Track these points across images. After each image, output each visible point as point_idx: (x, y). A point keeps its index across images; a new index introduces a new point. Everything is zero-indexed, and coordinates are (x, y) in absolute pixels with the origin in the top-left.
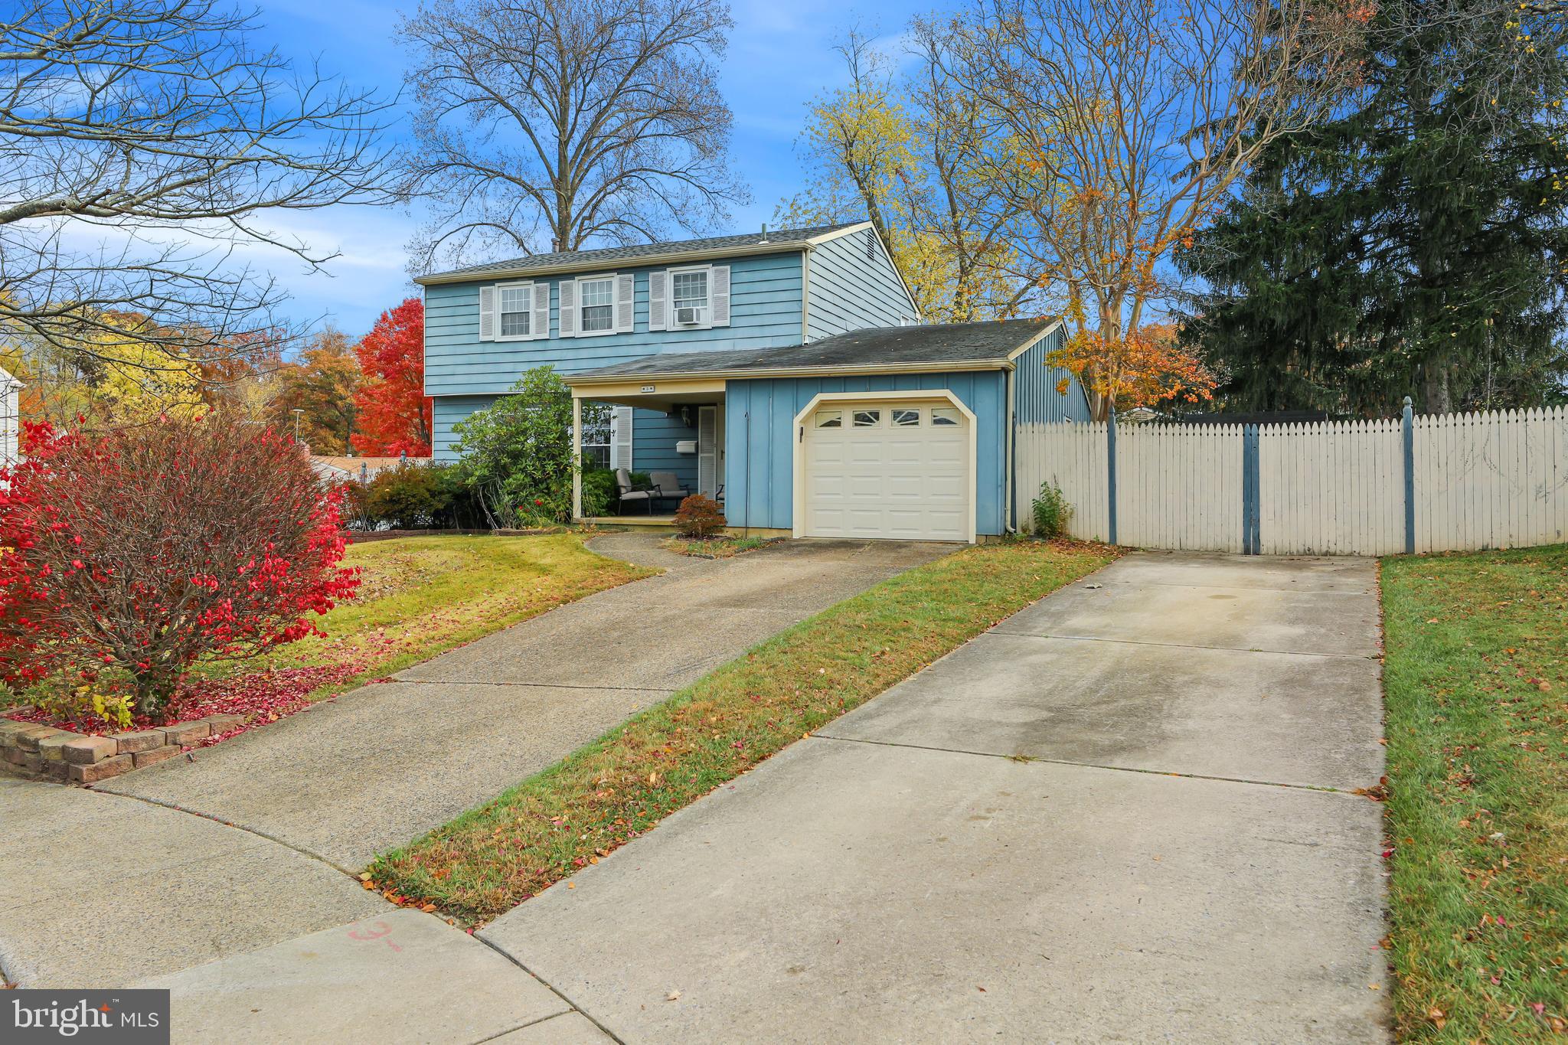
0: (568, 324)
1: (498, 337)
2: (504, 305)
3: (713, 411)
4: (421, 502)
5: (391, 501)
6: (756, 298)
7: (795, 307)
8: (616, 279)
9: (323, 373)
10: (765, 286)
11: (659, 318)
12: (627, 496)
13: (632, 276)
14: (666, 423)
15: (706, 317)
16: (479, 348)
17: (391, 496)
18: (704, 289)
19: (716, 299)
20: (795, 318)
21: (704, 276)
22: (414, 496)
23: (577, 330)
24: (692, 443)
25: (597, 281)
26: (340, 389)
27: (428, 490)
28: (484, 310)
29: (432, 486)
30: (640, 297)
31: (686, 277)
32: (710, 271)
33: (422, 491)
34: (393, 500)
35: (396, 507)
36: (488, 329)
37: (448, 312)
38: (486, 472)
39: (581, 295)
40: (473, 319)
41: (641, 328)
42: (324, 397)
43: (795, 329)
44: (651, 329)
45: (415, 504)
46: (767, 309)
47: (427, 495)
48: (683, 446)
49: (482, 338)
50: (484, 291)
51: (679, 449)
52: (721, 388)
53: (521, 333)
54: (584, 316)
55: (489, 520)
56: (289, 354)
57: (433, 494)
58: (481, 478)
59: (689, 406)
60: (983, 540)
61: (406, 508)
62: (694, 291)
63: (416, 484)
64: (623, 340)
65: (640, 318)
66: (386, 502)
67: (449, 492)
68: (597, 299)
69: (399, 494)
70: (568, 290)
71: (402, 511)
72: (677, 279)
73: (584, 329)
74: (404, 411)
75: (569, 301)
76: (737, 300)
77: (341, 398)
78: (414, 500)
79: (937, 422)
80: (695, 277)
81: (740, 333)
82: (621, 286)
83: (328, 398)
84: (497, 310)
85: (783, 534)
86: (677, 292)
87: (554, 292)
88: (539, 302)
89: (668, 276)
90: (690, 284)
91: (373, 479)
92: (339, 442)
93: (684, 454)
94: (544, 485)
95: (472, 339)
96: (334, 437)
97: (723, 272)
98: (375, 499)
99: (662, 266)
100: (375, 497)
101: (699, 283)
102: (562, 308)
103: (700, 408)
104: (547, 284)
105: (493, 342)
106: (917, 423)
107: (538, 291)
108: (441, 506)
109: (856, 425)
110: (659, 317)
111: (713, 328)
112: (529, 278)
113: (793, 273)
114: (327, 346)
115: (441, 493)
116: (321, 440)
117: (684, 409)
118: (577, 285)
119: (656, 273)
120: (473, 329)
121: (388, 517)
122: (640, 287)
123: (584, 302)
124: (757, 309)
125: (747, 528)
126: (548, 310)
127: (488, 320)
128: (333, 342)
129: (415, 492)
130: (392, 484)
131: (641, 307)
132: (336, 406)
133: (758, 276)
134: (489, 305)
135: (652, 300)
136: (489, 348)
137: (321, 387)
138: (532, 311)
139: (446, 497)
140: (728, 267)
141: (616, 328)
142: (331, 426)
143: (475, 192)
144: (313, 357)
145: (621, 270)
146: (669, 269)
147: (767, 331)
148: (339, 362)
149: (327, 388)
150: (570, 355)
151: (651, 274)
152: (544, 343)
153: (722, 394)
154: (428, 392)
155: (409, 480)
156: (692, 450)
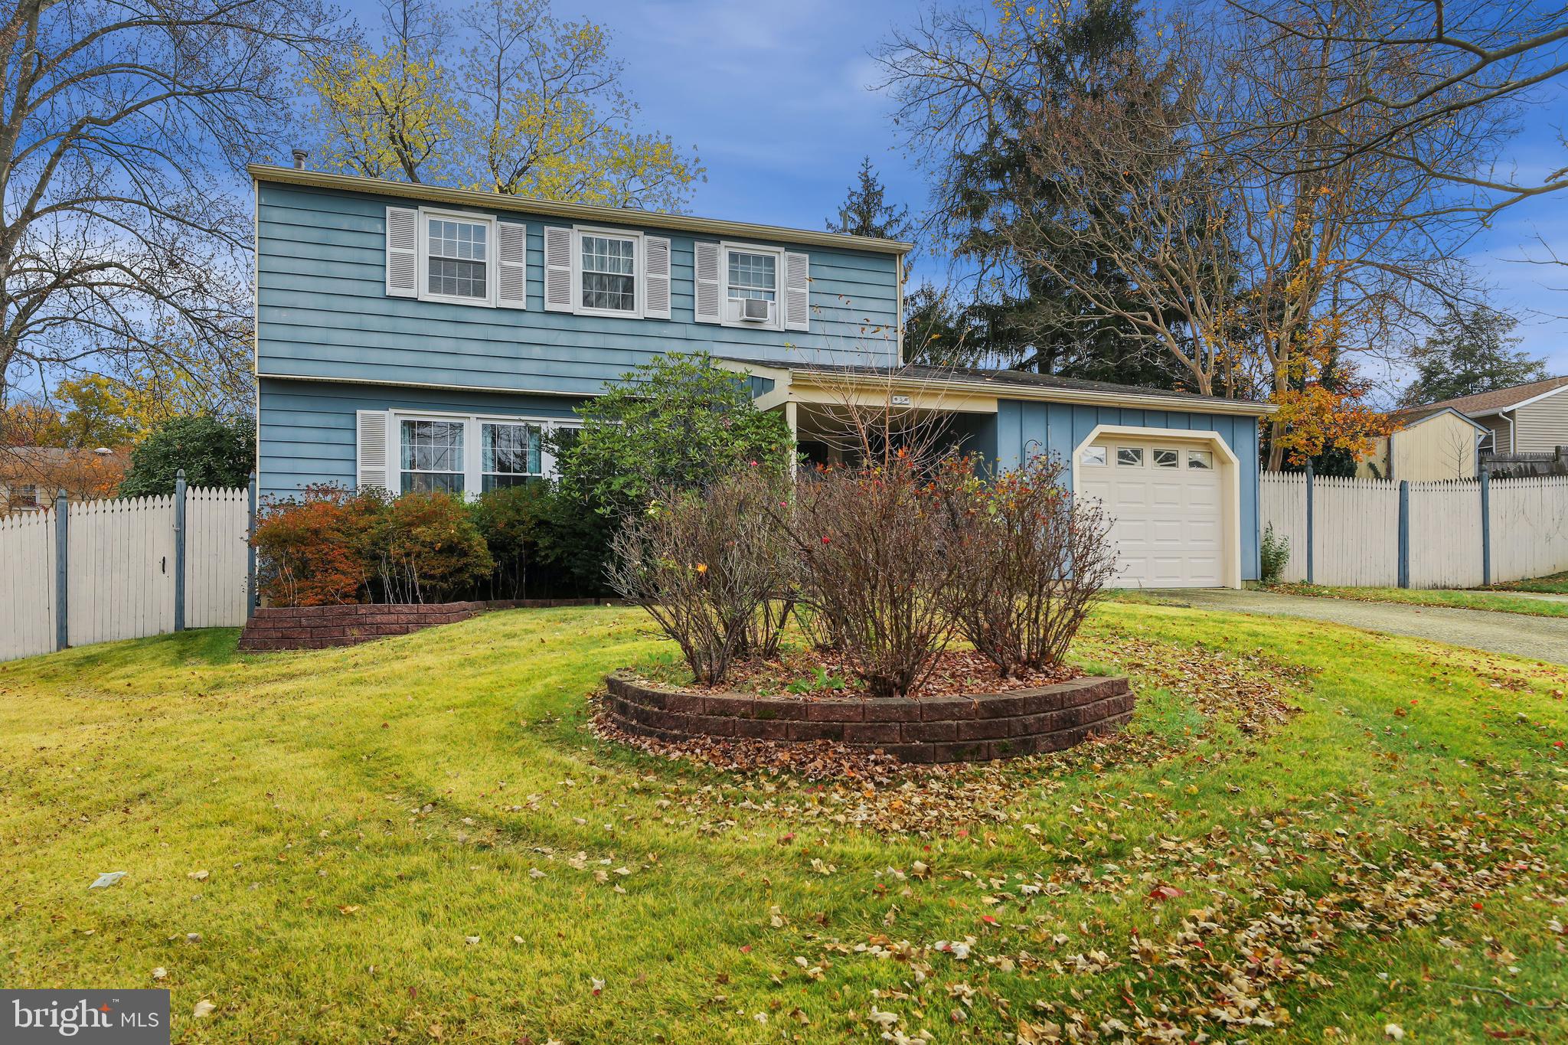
0: (561, 294)
1: (424, 294)
2: (434, 245)
6: (841, 302)
7: (888, 321)
8: (640, 240)
10: (851, 289)
11: (711, 306)
13: (669, 240)
15: (774, 316)
16: (383, 307)
18: (771, 278)
19: (789, 294)
20: (888, 333)
21: (771, 261)
23: (576, 305)
25: (607, 238)
28: (395, 246)
30: (681, 273)
31: (746, 257)
32: (783, 259)
36: (404, 279)
39: (581, 252)
40: (371, 257)
41: (681, 316)
43: (888, 347)
44: (698, 319)
46: (854, 317)
49: (392, 290)
50: (394, 215)
52: (992, 407)
53: (469, 293)
54: (586, 286)
60: (1245, 586)
62: (759, 278)
64: (653, 330)
65: (682, 301)
68: (608, 265)
70: (562, 244)
72: (733, 257)
73: (585, 305)
75: (560, 259)
76: (818, 300)
79: (1192, 464)
80: (758, 259)
81: (821, 342)
82: (650, 252)
84: (422, 250)
86: (733, 276)
87: (535, 240)
88: (506, 252)
89: (723, 252)
90: (752, 268)
95: (373, 290)
97: (798, 260)
99: (713, 237)
101: (763, 270)
102: (550, 267)
104: (521, 226)
105: (415, 300)
106: (1175, 465)
107: (504, 233)
109: (1120, 463)
110: (711, 303)
111: (787, 331)
112: (487, 210)
113: (885, 278)
118: (574, 239)
119: (705, 245)
120: (371, 273)
122: (681, 258)
123: (586, 266)
124: (841, 316)
126: (523, 265)
127: (404, 263)
131: (683, 287)
133: (842, 274)
134: (405, 240)
135: (699, 279)
136: (403, 309)
138: (492, 260)
140: (807, 256)
141: (641, 310)
145: (649, 229)
146: (724, 243)
150: (564, 339)
151: (697, 244)
152: (514, 315)
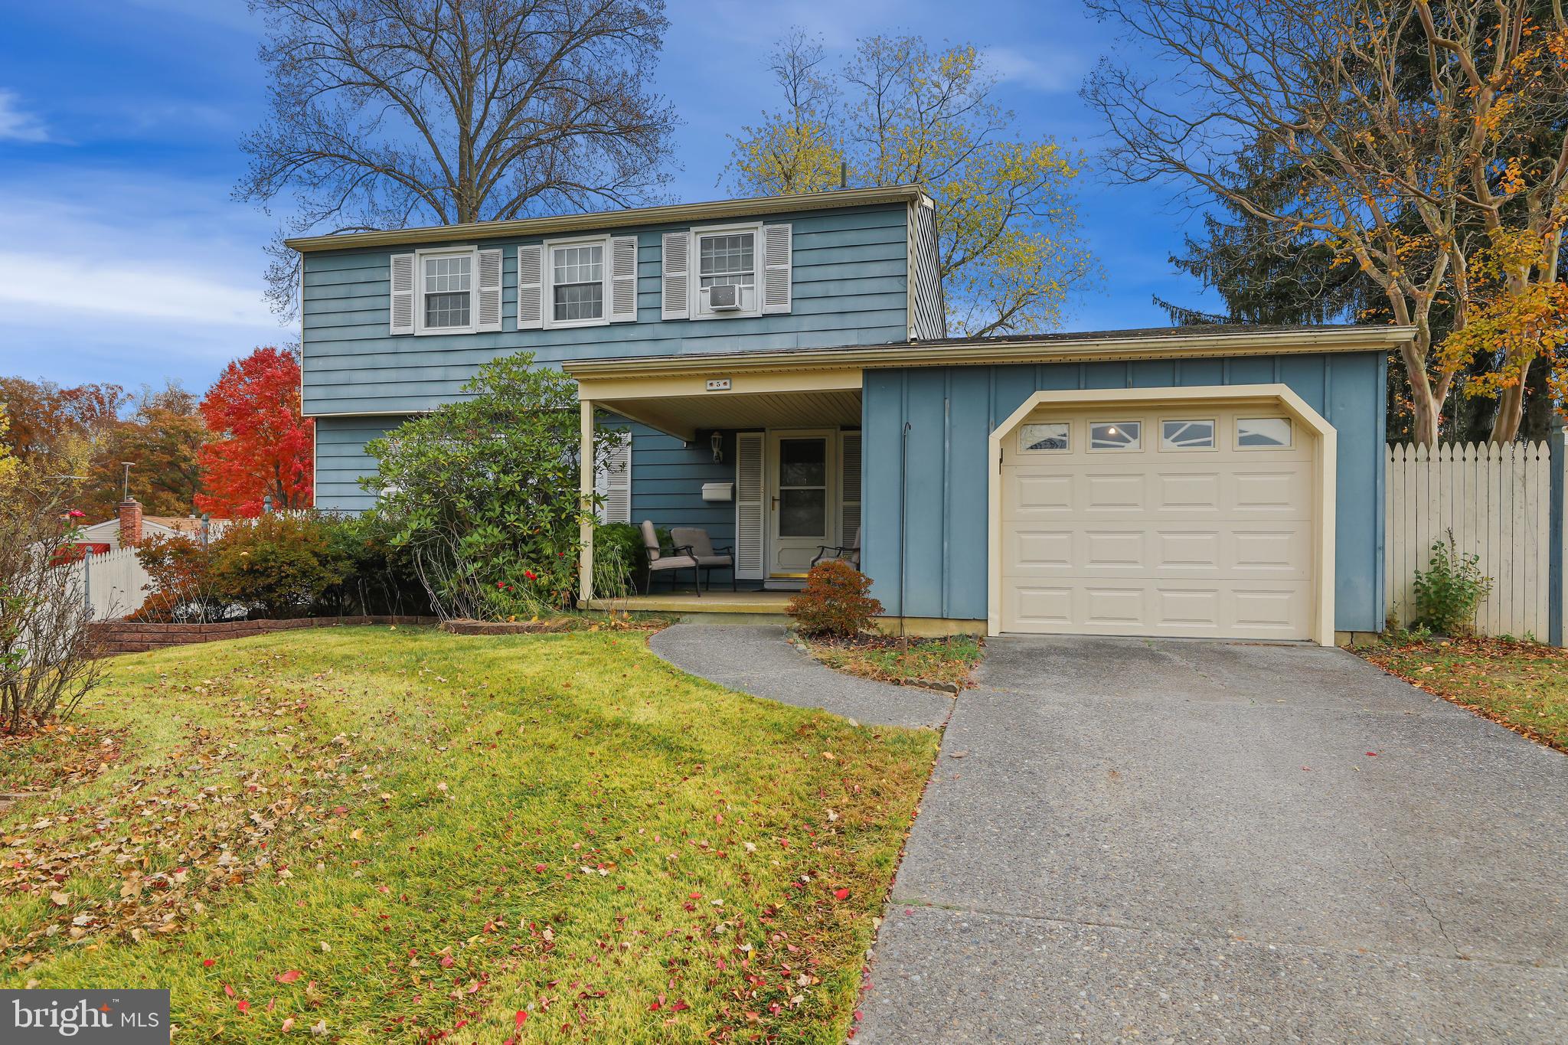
0: (532, 311)
1: (421, 329)
2: (429, 283)
3: (759, 439)
4: (304, 574)
5: (252, 571)
6: (833, 272)
7: (894, 285)
8: (608, 245)
9: (166, 433)
10: (847, 255)
11: (679, 301)
12: (658, 563)
13: (635, 238)
14: (685, 456)
15: (752, 300)
16: (389, 346)
17: (252, 563)
18: (749, 260)
19: (769, 274)
20: (894, 302)
21: (749, 240)
22: (291, 564)
23: (546, 318)
24: (728, 486)
25: (578, 247)
26: (184, 450)
27: (315, 554)
28: (396, 289)
29: (321, 548)
30: (647, 270)
31: (720, 242)
32: (760, 234)
33: (305, 555)
34: (253, 571)
35: (262, 582)
36: (404, 318)
37: (341, 291)
38: (429, 525)
39: (552, 267)
40: (380, 302)
41: (647, 316)
42: (167, 458)
43: (896, 318)
44: (664, 317)
45: (294, 577)
46: (851, 288)
47: (315, 562)
48: (712, 491)
49: (394, 330)
50: (397, 262)
51: (706, 495)
52: (855, 382)
53: (455, 323)
54: (557, 300)
55: (435, 604)
56: (125, 413)
57: (324, 561)
58: (419, 535)
59: (722, 431)
60: (1346, 640)
61: (279, 583)
62: (734, 262)
63: (295, 544)
64: (619, 334)
65: (647, 300)
66: (241, 573)
67: (350, 557)
68: (578, 273)
69: (266, 560)
70: (533, 261)
71: (270, 588)
72: (705, 244)
73: (556, 318)
74: (258, 470)
75: (534, 275)
76: (802, 275)
77: (185, 459)
78: (291, 571)
79: (1246, 441)
80: (734, 241)
81: (807, 323)
82: (617, 255)
83: (170, 459)
84: (419, 290)
85: (969, 629)
86: (705, 264)
87: (509, 262)
88: (486, 278)
89: (693, 241)
90: (727, 252)
91: (219, 536)
92: (182, 505)
93: (714, 504)
94: (531, 547)
95: (380, 332)
96: (178, 500)
97: (779, 232)
98: (223, 569)
99: (682, 224)
100: (224, 565)
101: (740, 251)
102: (523, 286)
103: (739, 435)
104: (498, 251)
105: (411, 336)
106: (1208, 444)
107: (484, 262)
108: (338, 580)
109: (1095, 445)
110: (679, 298)
111: (765, 316)
112: (470, 242)
113: (893, 235)
114: (169, 404)
115: (337, 558)
116: (162, 503)
117: (716, 436)
118: (546, 254)
119: (673, 235)
120: (379, 316)
121: (244, 597)
122: (647, 255)
123: (557, 279)
124: (833, 289)
125: (901, 617)
126: (499, 289)
127: (404, 303)
128: (176, 402)
129: (293, 556)
130: (254, 544)
131: (649, 285)
132: (179, 467)
133: (834, 239)
134: (405, 282)
135: (666, 274)
136: (405, 346)
137: (162, 448)
138: (474, 288)
139: (345, 566)
140: (789, 226)
141: (609, 316)
142: (174, 488)
143: (360, 183)
144: (153, 415)
145: (616, 230)
146: (693, 229)
147: (850, 321)
148: (184, 420)
149: (171, 450)
151: (665, 236)
152: (493, 337)
153: (857, 394)
154: (307, 410)
155: (282, 538)
156: (727, 496)
